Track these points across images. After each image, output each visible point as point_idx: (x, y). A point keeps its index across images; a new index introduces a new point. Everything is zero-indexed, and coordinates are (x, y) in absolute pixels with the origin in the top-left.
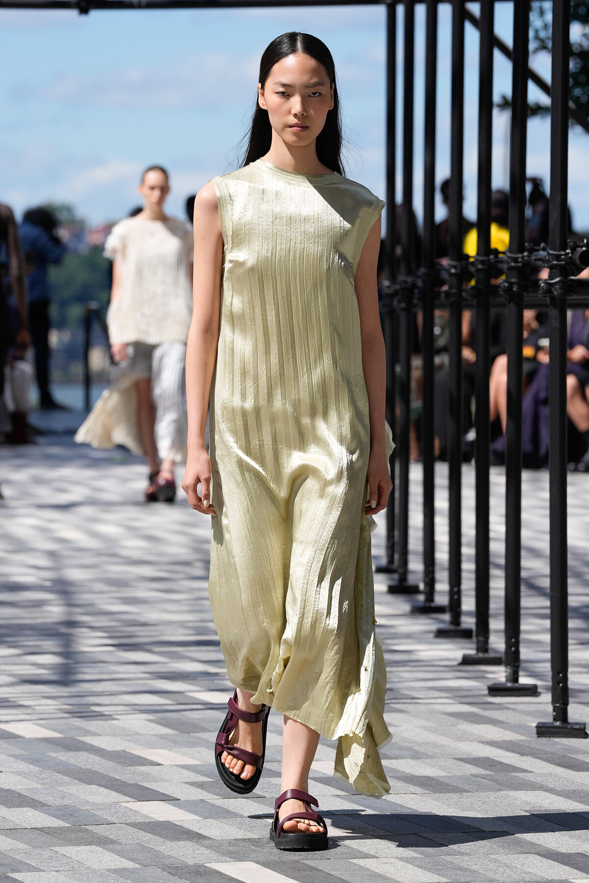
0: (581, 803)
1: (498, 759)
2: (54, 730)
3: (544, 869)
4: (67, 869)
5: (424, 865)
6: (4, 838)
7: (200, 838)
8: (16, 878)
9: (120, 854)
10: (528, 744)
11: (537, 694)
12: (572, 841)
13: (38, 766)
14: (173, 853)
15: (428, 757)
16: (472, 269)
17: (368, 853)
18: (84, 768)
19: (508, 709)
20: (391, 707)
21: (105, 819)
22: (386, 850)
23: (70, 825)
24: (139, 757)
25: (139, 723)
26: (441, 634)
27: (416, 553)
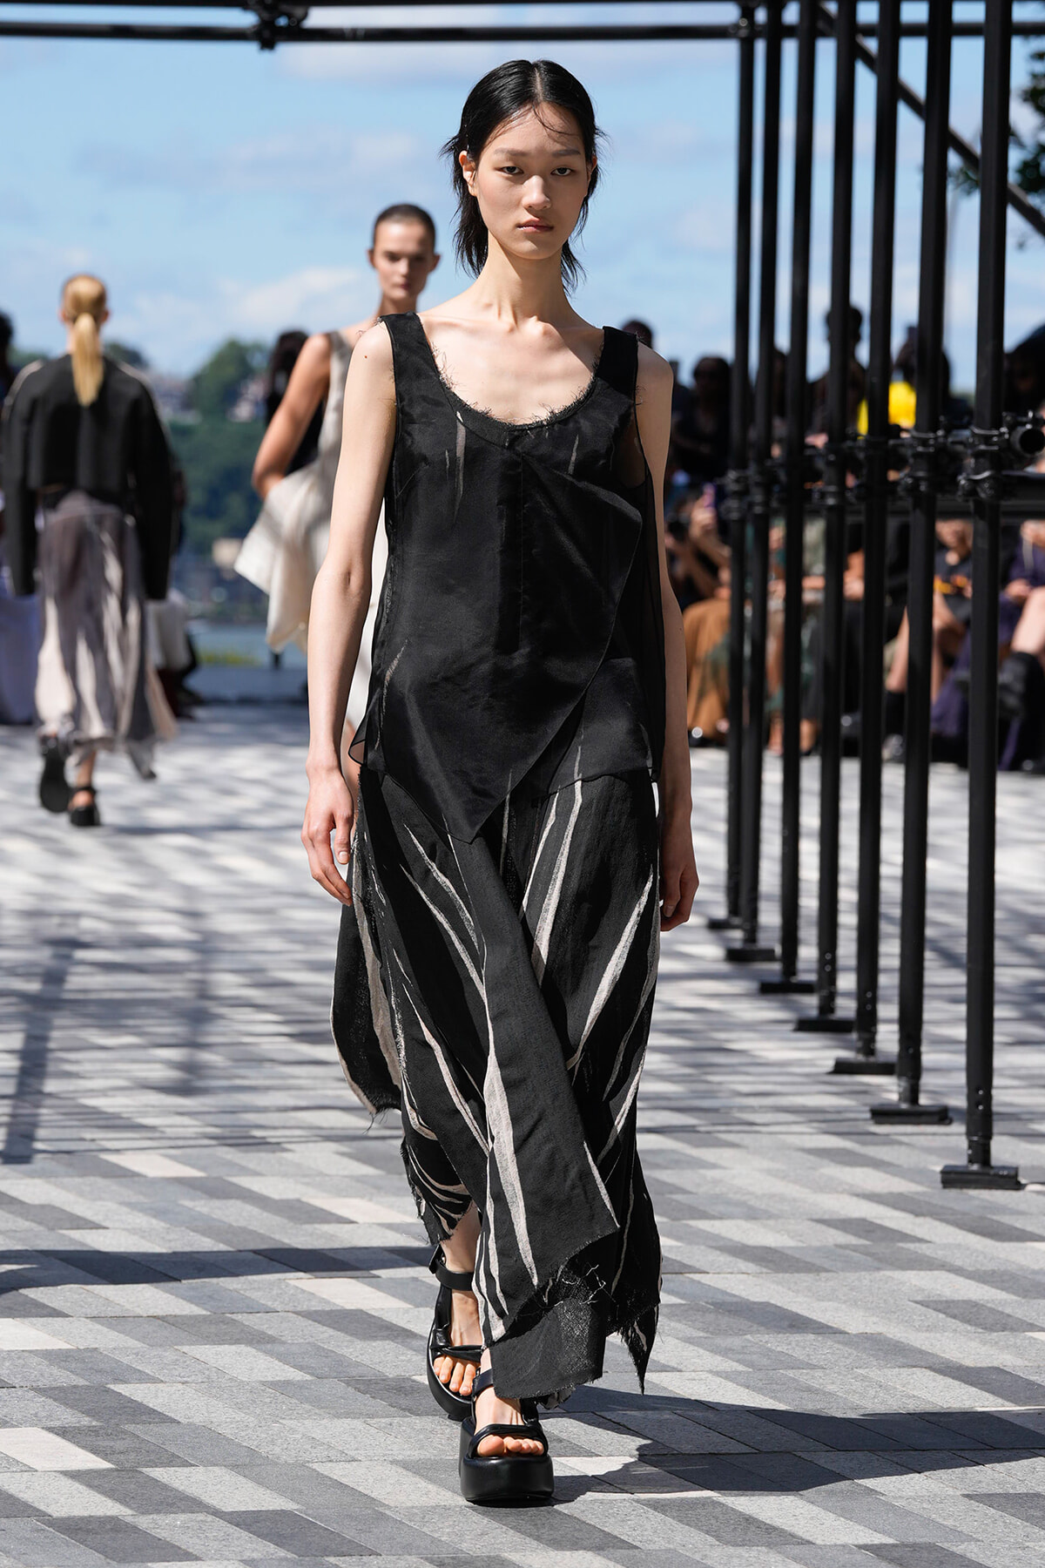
0: (1002, 1289)
1: (879, 1222)
2: (193, 1166)
3: (937, 1391)
4: (200, 1381)
5: (752, 1384)
6: (105, 1330)
7: (408, 1336)
8: (120, 1391)
9: (282, 1358)
10: (927, 1199)
11: (947, 1121)
12: (984, 1349)
13: (164, 1221)
14: (365, 1359)
15: (770, 1216)
16: (861, 456)
17: (666, 1363)
18: (234, 1224)
19: (900, 1143)
20: (717, 1138)
21: (263, 1305)
22: (695, 1360)
23: (209, 1313)
24: (322, 1210)
25: (325, 1157)
26: (804, 1025)
27: (769, 898)
